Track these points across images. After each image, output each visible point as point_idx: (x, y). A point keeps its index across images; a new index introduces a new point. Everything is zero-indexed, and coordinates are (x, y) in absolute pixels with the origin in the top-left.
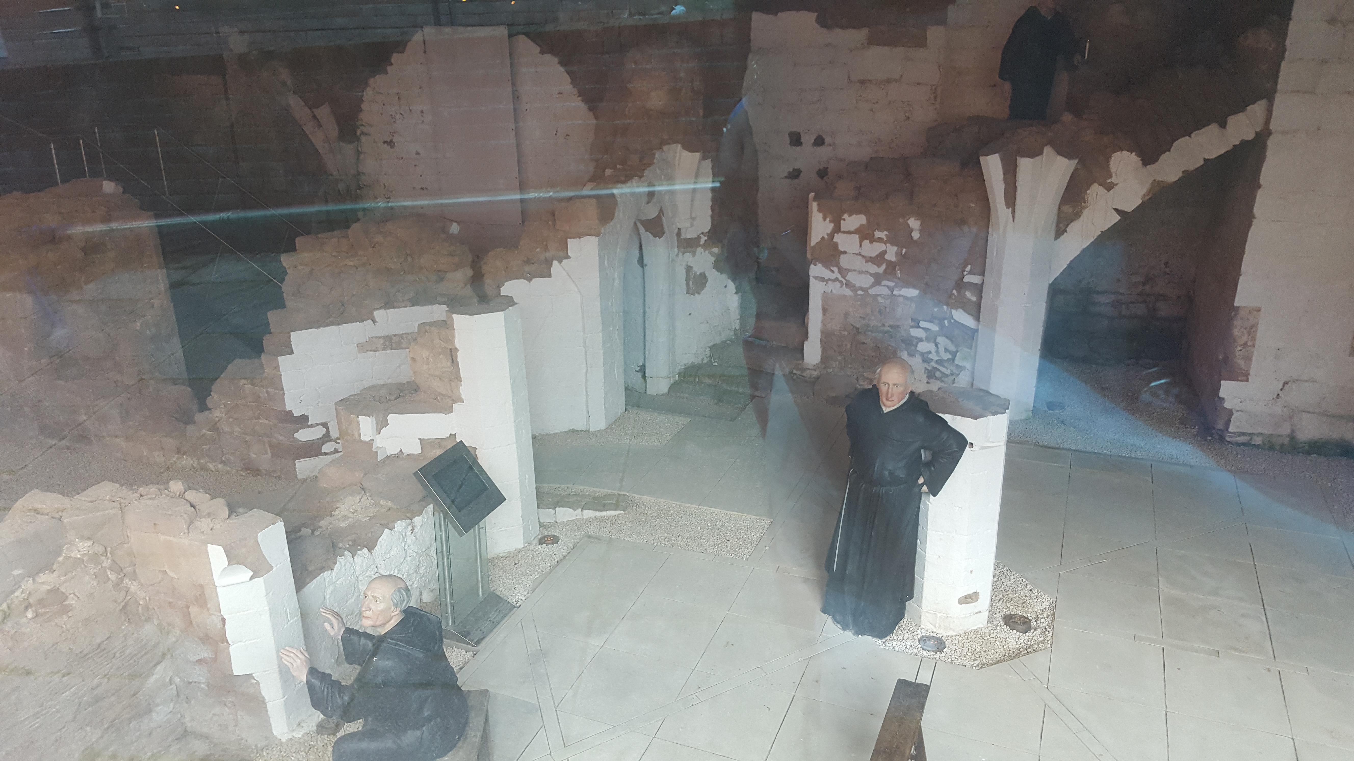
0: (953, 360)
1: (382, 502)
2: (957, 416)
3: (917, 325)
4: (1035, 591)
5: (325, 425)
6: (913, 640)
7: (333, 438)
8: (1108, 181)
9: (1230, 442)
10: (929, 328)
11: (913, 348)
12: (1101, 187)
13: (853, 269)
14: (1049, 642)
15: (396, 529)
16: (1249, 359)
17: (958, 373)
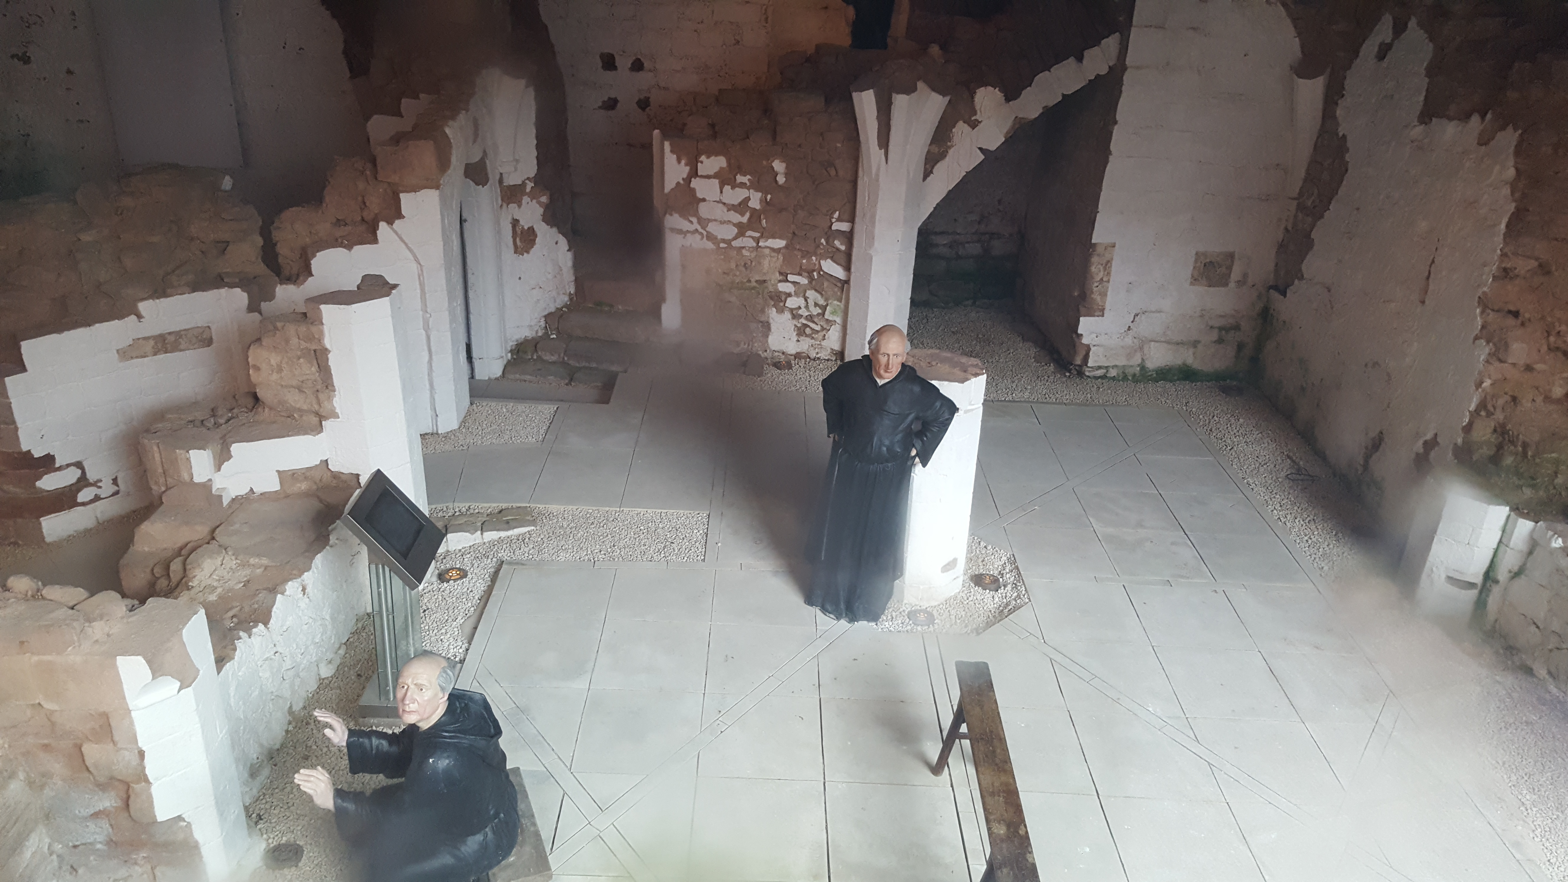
0: (823, 314)
1: (252, 561)
2: (943, 382)
3: (785, 278)
4: (989, 547)
5: (79, 465)
6: (902, 617)
7: (91, 481)
8: (973, 119)
9: (1089, 377)
10: (798, 281)
11: (782, 304)
12: (966, 125)
13: (713, 218)
14: (1026, 596)
15: (287, 593)
16: (1104, 295)
17: (828, 328)
